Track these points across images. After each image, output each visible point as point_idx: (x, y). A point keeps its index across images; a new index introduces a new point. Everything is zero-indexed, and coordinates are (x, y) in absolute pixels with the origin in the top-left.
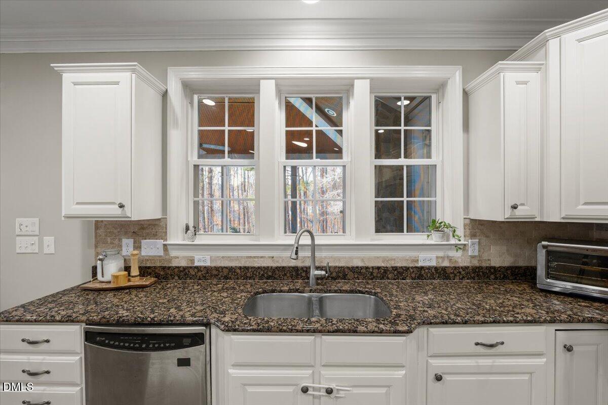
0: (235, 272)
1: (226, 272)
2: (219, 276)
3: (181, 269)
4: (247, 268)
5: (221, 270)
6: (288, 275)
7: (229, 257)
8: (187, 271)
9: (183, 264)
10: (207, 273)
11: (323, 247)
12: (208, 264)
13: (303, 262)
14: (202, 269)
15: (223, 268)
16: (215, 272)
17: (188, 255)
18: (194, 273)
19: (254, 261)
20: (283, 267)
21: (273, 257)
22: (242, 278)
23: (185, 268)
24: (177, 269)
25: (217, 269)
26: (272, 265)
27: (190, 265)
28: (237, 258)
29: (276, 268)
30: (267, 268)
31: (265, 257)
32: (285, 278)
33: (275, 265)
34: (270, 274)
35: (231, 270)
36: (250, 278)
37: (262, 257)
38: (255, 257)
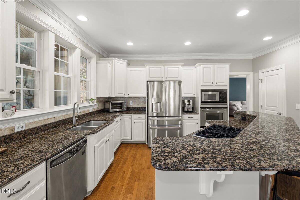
0: (40, 129)
1: (36, 129)
2: (32, 134)
3: (7, 137)
4: (46, 125)
5: (33, 130)
6: (61, 124)
7: (35, 122)
8: (11, 137)
9: (6, 133)
10: (26, 134)
11: (70, 110)
12: (24, 128)
13: (64, 117)
14: (22, 132)
15: (34, 128)
16: (30, 132)
17: (8, 127)
18: (17, 137)
19: (47, 121)
20: (60, 121)
21: (54, 118)
22: (44, 131)
23: (9, 136)
24: (4, 138)
25: (31, 130)
26: (55, 121)
27: (12, 133)
28: (40, 121)
29: (57, 122)
30: (54, 123)
31: (51, 118)
32: (60, 125)
33: (56, 121)
34: (55, 125)
35: (39, 128)
36: (47, 130)
37: (50, 118)
38: (47, 119)
